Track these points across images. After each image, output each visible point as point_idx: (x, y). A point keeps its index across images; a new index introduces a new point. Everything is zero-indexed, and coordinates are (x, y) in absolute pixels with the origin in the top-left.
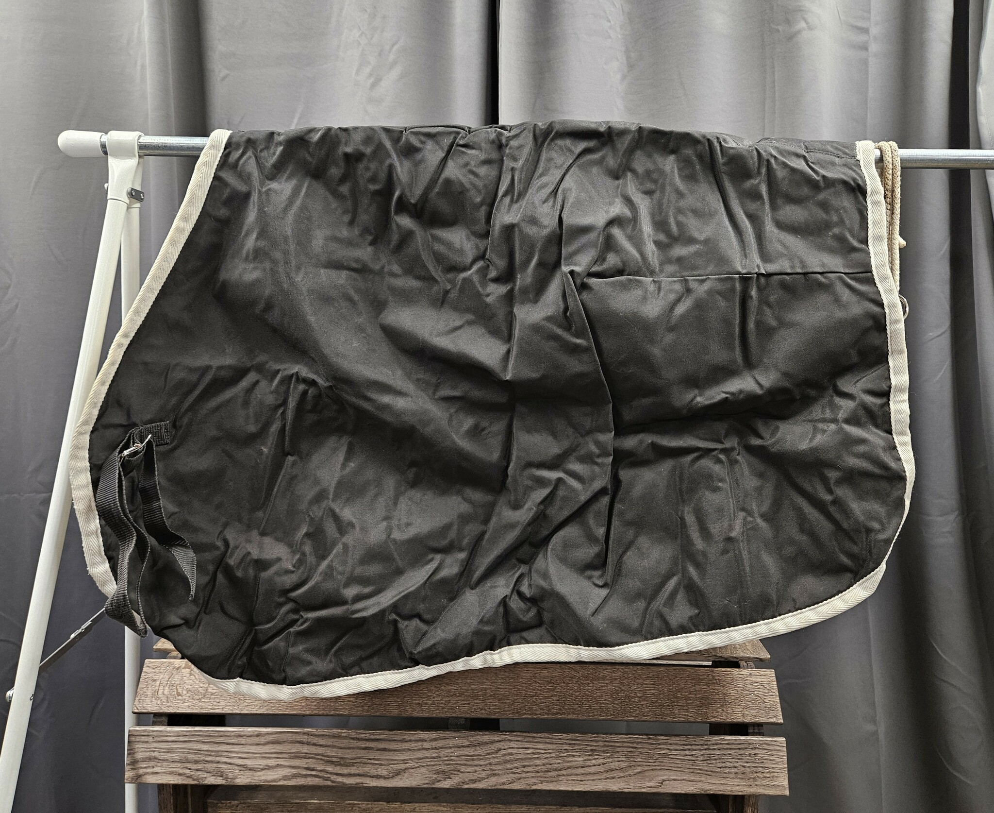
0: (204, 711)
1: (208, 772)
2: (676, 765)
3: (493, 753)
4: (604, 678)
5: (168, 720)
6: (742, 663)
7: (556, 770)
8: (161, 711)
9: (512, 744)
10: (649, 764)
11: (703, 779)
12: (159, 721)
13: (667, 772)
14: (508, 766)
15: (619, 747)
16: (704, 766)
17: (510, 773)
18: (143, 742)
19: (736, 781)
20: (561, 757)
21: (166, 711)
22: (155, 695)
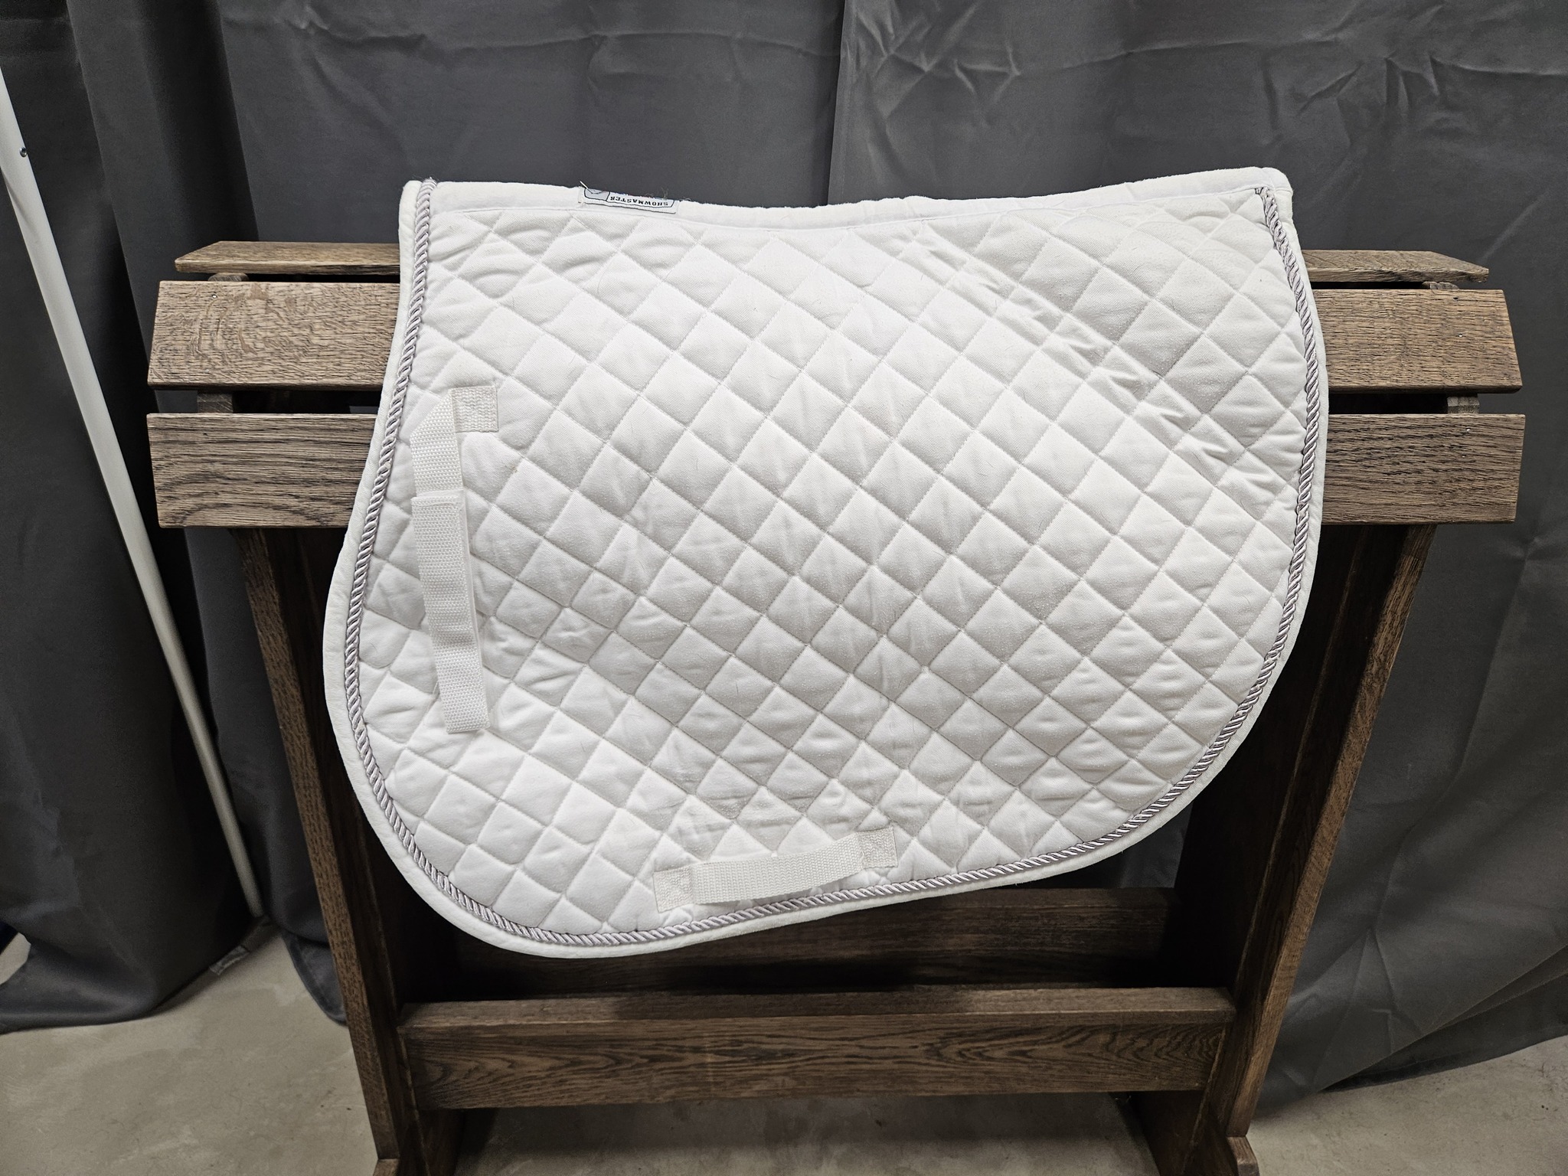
0: (309, 382)
1: (337, 503)
5: (233, 403)
6: (1429, 282)
8: (213, 381)
11: (1350, 496)
12: (211, 404)
16: (1356, 471)
18: (185, 443)
19: (1418, 498)
21: (225, 381)
22: (193, 350)
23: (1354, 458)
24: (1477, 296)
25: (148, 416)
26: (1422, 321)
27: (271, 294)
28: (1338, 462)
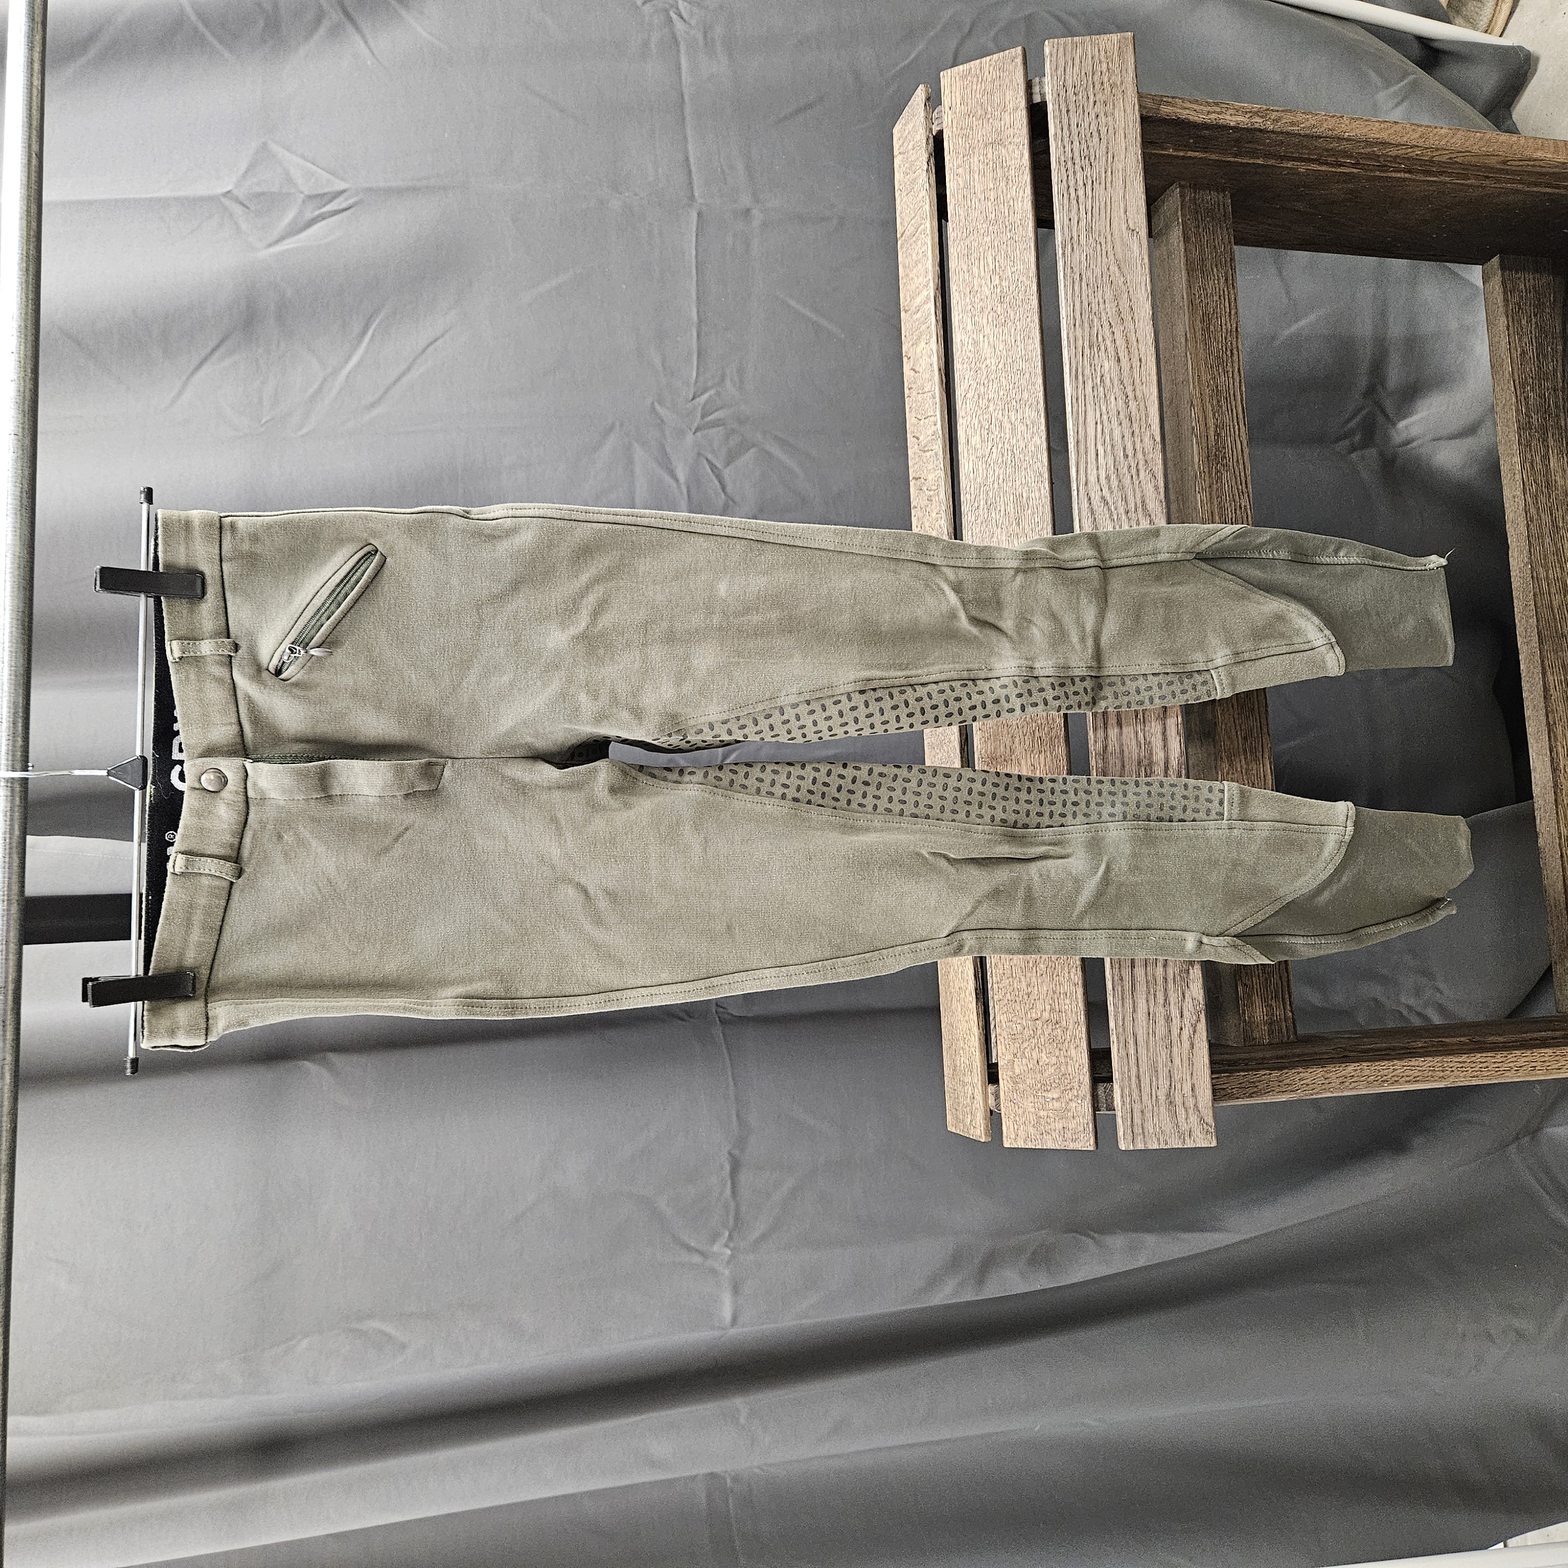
0: (1083, 1017)
1: (1184, 997)
2: (1103, 211)
3: (1109, 509)
4: (976, 343)
5: (1103, 1083)
6: (935, 129)
7: (1127, 404)
8: (1089, 1097)
9: (1092, 479)
10: (1104, 253)
11: (1120, 167)
12: (1106, 1100)
13: (1115, 224)
14: (1127, 481)
15: (1082, 302)
16: (1100, 166)
17: (1138, 477)
18: (1143, 1120)
19: (1119, 113)
20: (1105, 396)
21: (1088, 1087)
22: (1062, 1114)
23: (1089, 169)
24: (946, 92)
25: (1123, 1149)
26: (971, 133)
27: (1009, 1057)
28: (1093, 181)
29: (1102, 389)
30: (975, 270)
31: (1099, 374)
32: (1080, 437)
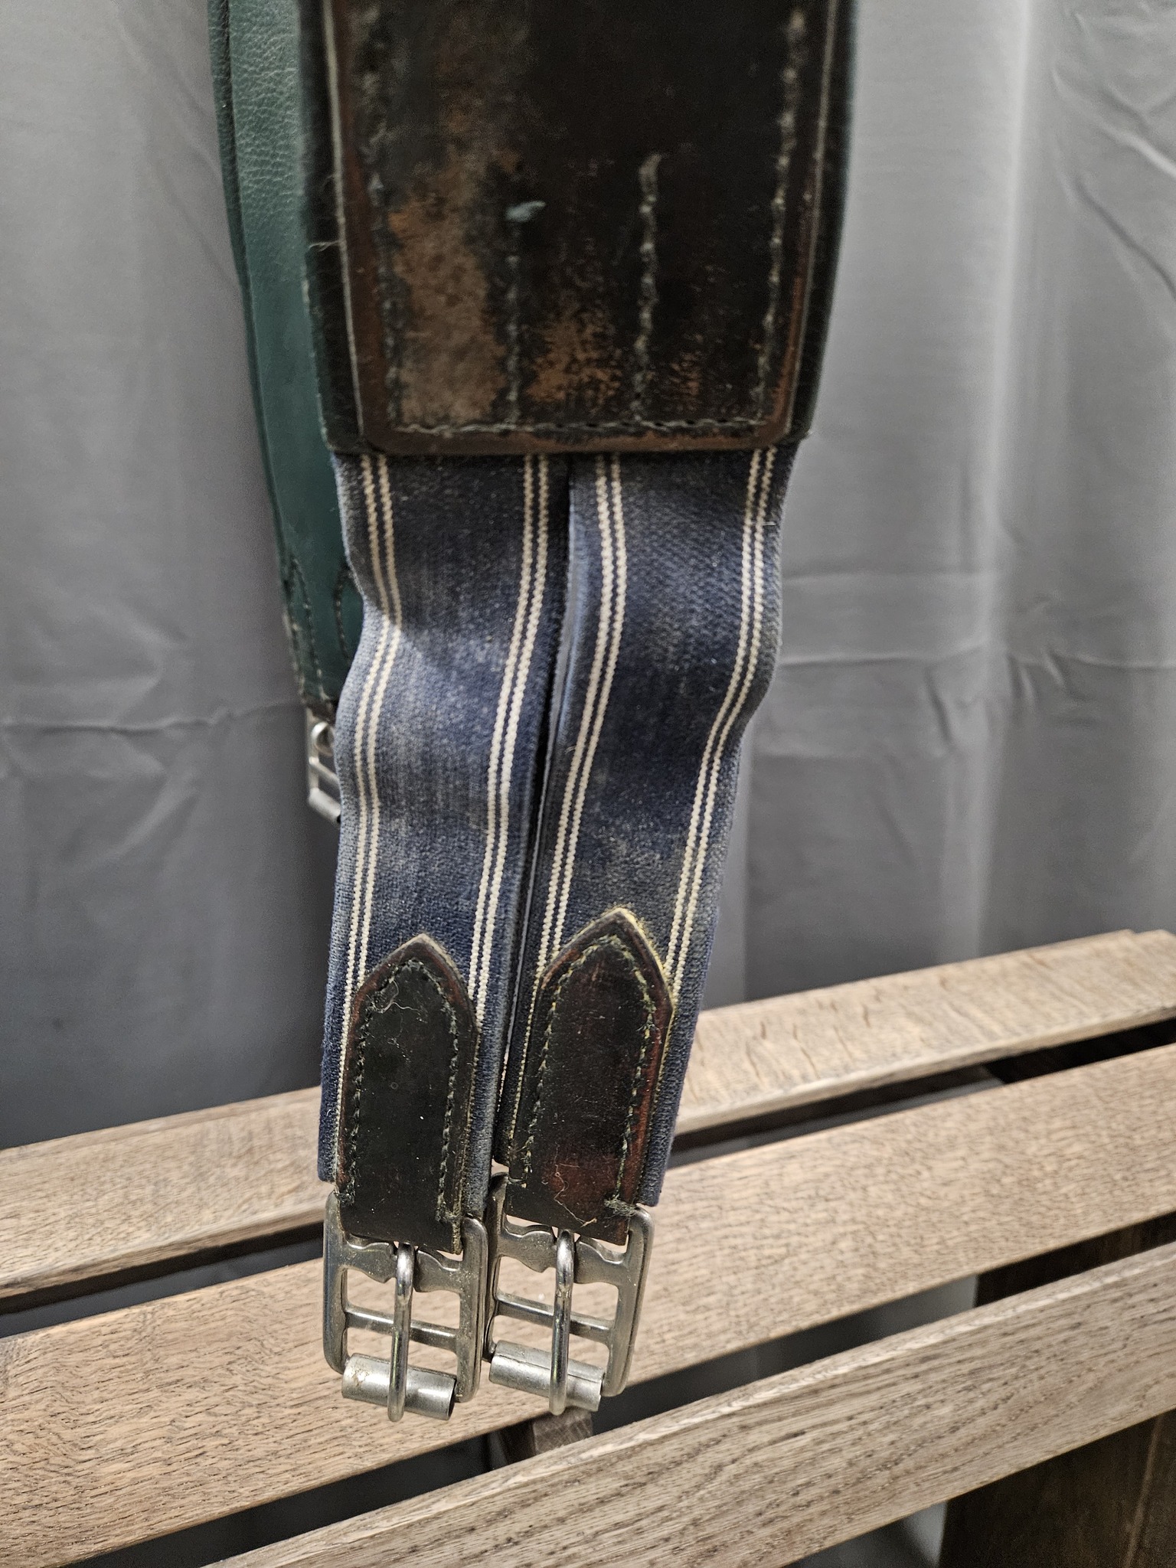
3: (698, 1487)
7: (885, 1467)
9: (754, 1437)
14: (751, 1508)
15: (1039, 1338)
20: (895, 1423)
29: (906, 1412)
30: (1057, 1123)
31: (930, 1400)
32: (825, 1394)
